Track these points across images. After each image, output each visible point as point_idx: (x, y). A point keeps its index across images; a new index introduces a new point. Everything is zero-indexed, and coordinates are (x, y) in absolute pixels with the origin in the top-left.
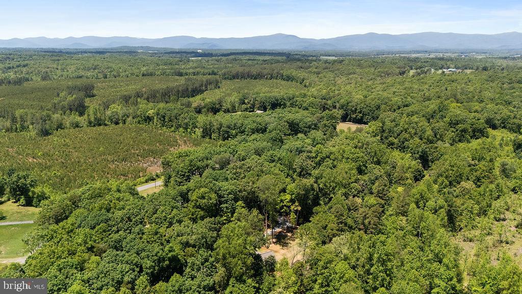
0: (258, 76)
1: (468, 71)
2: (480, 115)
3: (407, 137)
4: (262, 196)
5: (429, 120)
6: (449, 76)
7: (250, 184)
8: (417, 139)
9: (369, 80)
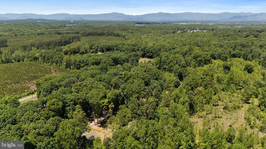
0: (102, 34)
1: (205, 31)
2: (208, 53)
3: (172, 65)
4: (91, 101)
5: (184, 56)
6: (196, 33)
7: (85, 95)
8: (177, 66)
9: (157, 36)
